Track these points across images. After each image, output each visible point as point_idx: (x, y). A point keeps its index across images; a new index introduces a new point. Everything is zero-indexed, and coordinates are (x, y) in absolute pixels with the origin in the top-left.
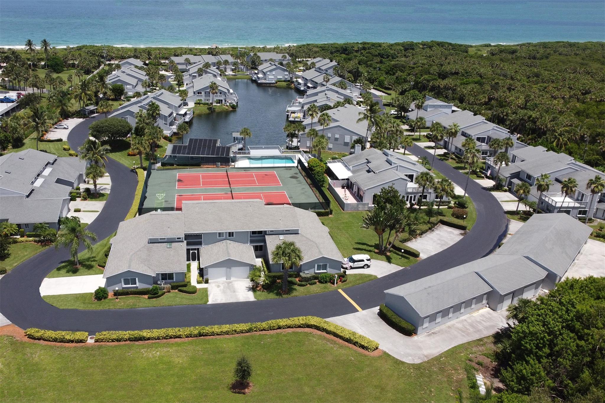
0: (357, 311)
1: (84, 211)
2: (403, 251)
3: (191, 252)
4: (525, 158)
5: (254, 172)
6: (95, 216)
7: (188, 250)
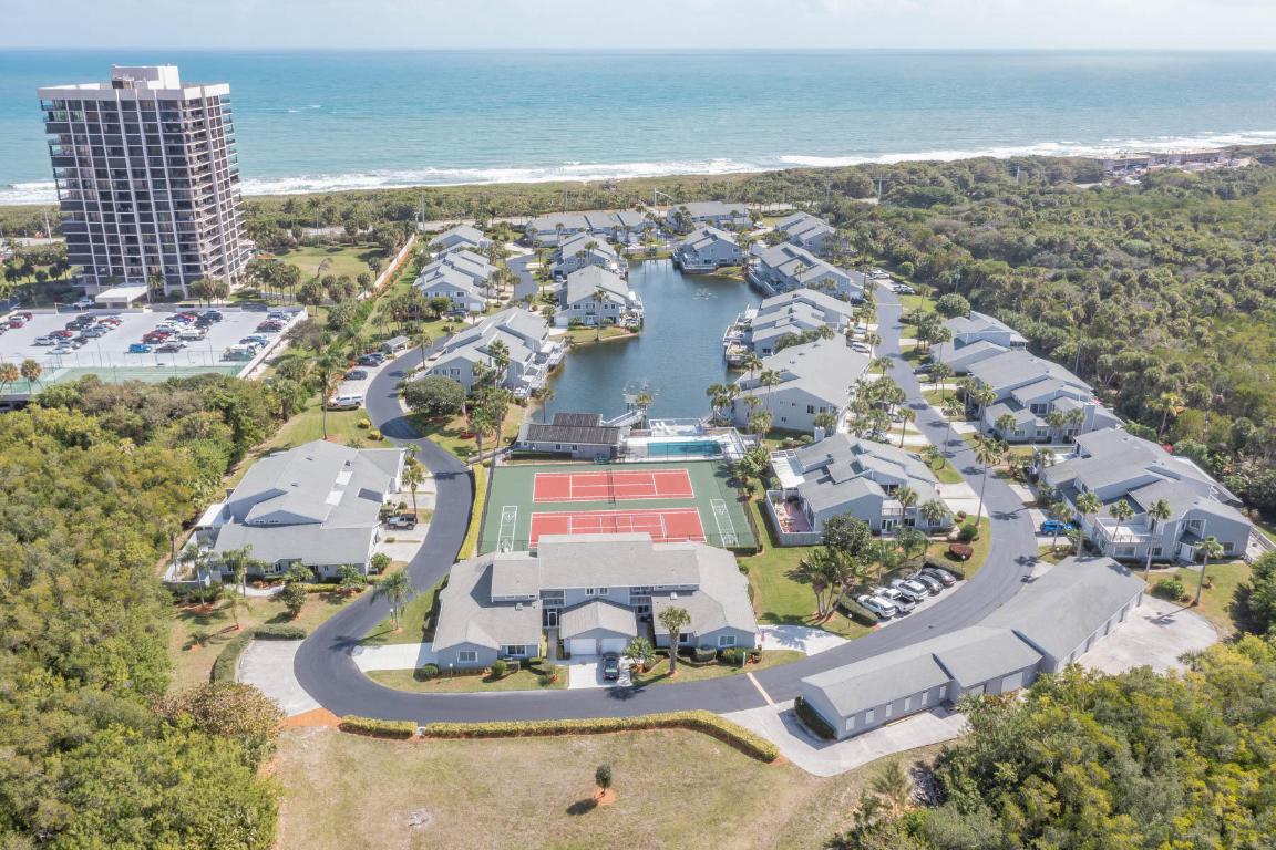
0: (767, 704)
1: (400, 542)
2: (850, 616)
3: (549, 613)
4: (1091, 453)
5: (653, 473)
6: (414, 550)
7: (545, 611)
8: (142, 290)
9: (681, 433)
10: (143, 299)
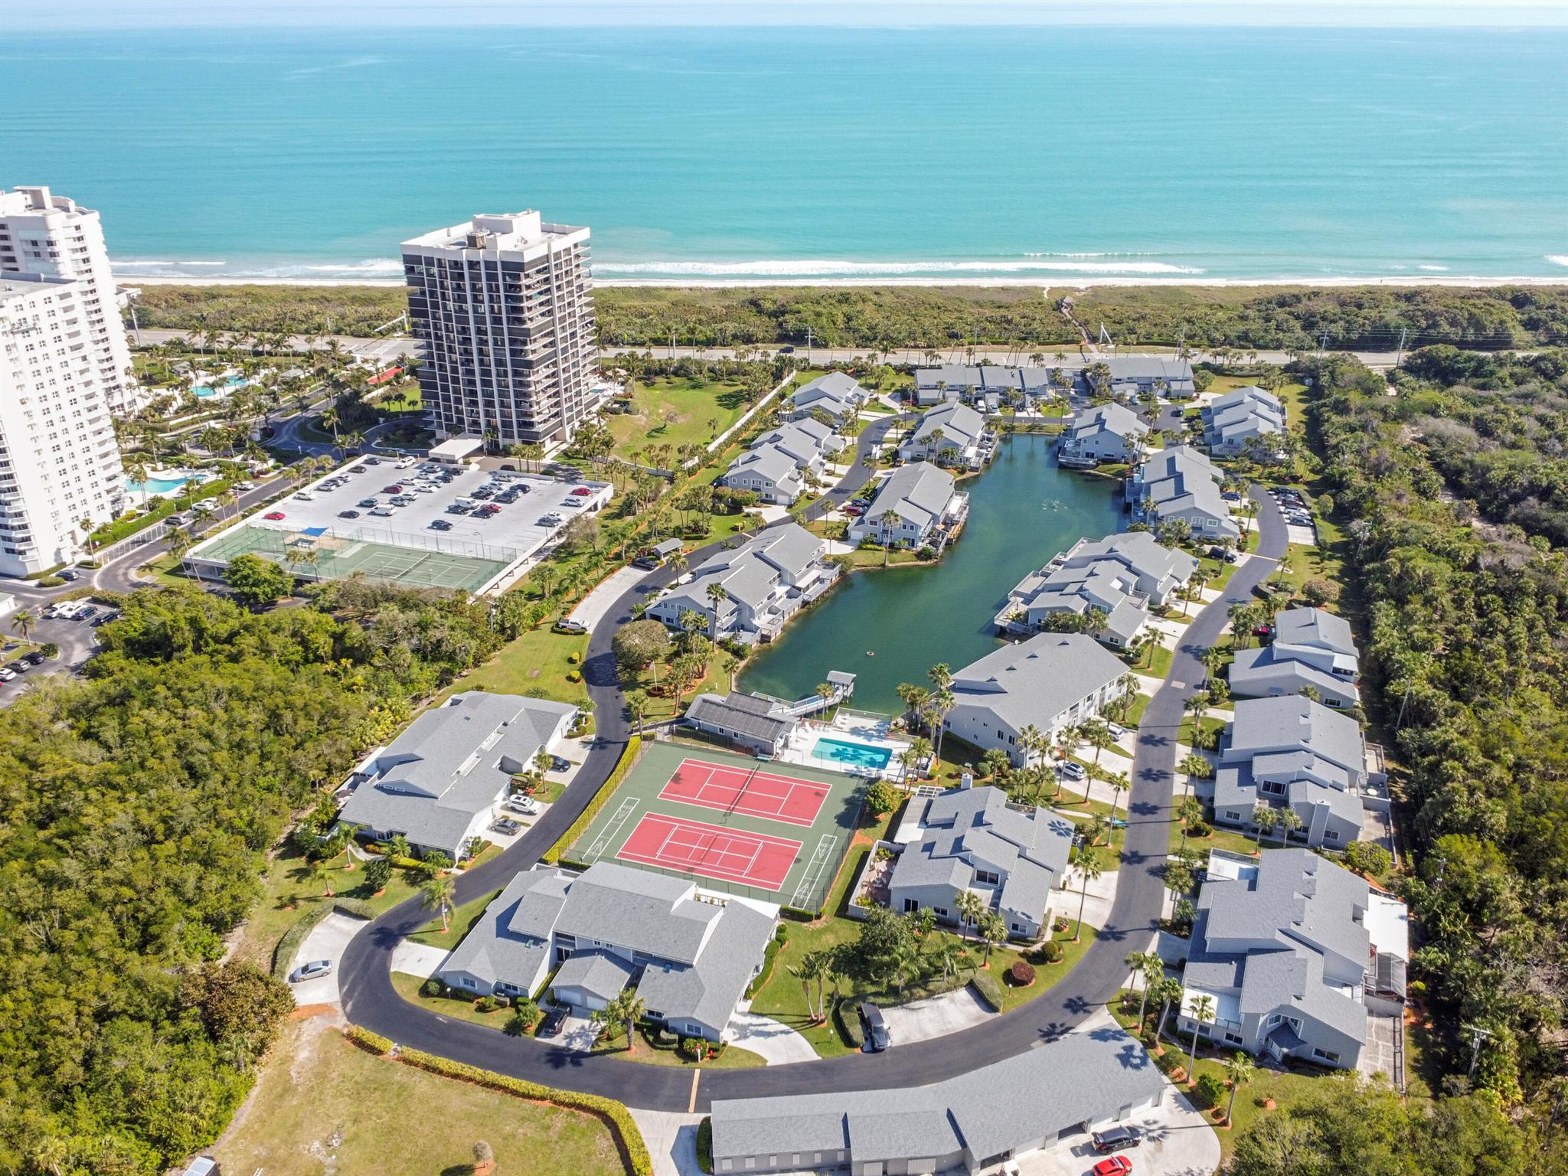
0: (685, 1110)
7: (558, 949)
8: (476, 443)
9: (855, 731)
10: (479, 451)
